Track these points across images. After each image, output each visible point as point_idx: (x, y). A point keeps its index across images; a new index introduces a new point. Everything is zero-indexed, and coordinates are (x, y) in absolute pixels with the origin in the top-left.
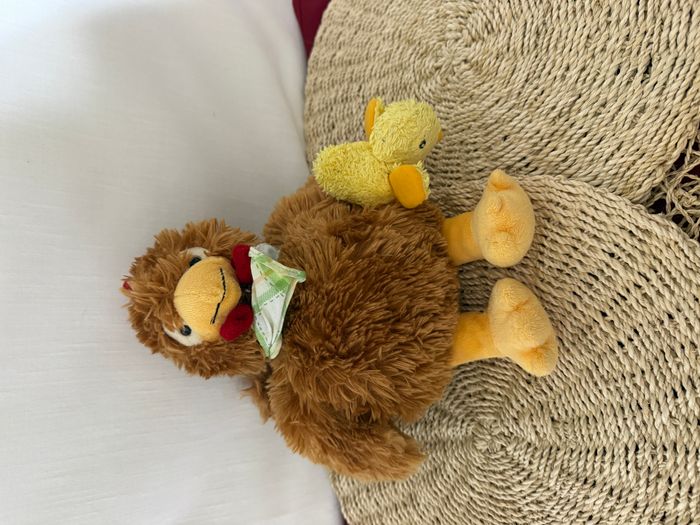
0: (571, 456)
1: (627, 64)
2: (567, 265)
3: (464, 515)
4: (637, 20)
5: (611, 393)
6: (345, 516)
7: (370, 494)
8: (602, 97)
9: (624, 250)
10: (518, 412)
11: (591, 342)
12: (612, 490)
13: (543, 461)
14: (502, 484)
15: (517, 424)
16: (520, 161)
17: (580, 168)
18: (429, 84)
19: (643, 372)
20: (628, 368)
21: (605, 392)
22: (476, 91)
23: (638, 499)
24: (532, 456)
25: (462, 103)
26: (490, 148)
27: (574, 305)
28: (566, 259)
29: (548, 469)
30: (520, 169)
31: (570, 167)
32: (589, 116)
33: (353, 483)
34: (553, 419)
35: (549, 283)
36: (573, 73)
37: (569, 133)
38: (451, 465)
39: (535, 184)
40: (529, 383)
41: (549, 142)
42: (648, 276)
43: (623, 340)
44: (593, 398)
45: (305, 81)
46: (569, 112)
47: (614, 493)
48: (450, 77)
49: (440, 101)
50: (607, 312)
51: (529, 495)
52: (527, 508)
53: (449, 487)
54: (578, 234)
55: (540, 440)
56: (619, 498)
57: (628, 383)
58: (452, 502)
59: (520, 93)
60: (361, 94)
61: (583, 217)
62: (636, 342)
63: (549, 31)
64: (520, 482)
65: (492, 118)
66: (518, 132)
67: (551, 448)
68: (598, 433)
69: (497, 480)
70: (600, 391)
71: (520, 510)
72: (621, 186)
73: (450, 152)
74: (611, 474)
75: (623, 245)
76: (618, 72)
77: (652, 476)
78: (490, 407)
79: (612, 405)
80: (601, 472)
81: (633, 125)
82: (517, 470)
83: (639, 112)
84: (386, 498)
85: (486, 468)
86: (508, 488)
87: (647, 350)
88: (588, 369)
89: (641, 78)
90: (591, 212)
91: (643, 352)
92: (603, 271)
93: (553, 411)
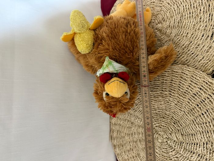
0: (187, 145)
1: (206, 34)
4: (209, 21)
5: (200, 128)
6: (118, 159)
7: (126, 153)
8: (198, 43)
9: (204, 88)
10: (171, 132)
11: (194, 113)
12: (199, 155)
13: (179, 146)
14: (166, 152)
15: (171, 135)
19: (209, 122)
20: (205, 121)
21: (198, 127)
23: (207, 158)
24: (175, 144)
27: (189, 103)
28: (187, 89)
29: (180, 148)
31: (188, 62)
32: (194, 48)
33: (120, 150)
34: (182, 134)
35: (182, 96)
36: (189, 35)
37: (188, 53)
39: (178, 67)
40: (175, 123)
41: (182, 55)
42: (211, 95)
43: (203, 113)
44: (194, 129)
46: (188, 46)
47: (200, 156)
50: (199, 105)
51: (174, 155)
52: (174, 159)
54: (190, 82)
55: (178, 140)
56: (201, 157)
57: (205, 125)
59: (173, 40)
61: (192, 78)
62: (207, 114)
63: (182, 22)
64: (172, 152)
67: (181, 142)
68: (195, 139)
70: (196, 127)
71: (171, 159)
72: (204, 69)
74: (199, 150)
75: (204, 86)
76: (203, 36)
77: (211, 152)
78: (162, 130)
79: (200, 131)
80: (196, 149)
81: (208, 52)
82: (171, 148)
83: (209, 48)
84: (130, 154)
85: (161, 147)
86: (168, 153)
87: (210, 116)
88: (193, 120)
89: (210, 38)
90: (195, 76)
91: (209, 116)
92: (198, 93)
93: (182, 132)
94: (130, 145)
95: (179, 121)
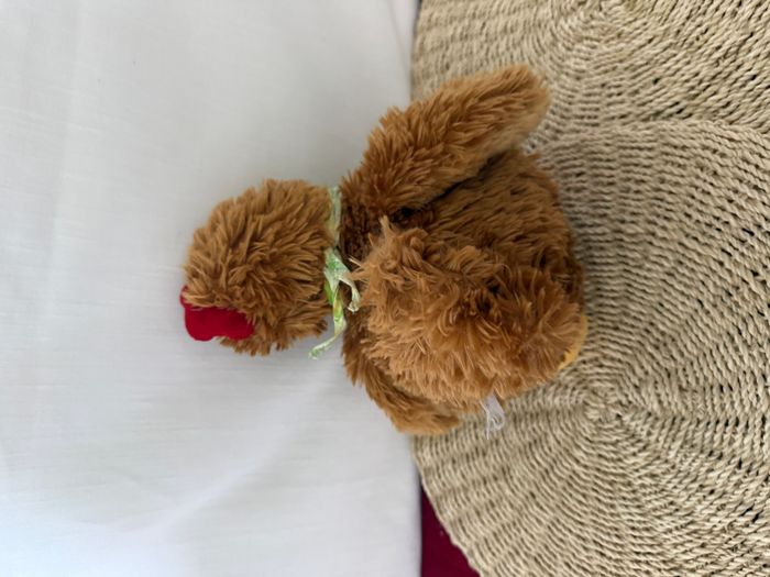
0: (697, 426)
2: (718, 219)
3: (564, 489)
5: (754, 358)
6: (426, 489)
7: (456, 466)
10: (640, 380)
11: (736, 303)
12: (740, 463)
13: (665, 431)
14: (613, 455)
15: (639, 392)
16: (671, 107)
17: (743, 115)
18: (569, 21)
22: (626, 29)
24: (652, 427)
25: (607, 41)
26: (636, 92)
27: (721, 264)
28: (717, 213)
29: (668, 440)
30: (671, 115)
31: (731, 113)
32: (762, 57)
33: (437, 453)
35: (696, 239)
36: (746, 9)
37: (735, 75)
38: (554, 436)
39: (689, 129)
40: (657, 348)
41: (708, 86)
44: (730, 365)
45: (417, 17)
46: (737, 52)
47: (743, 465)
48: (596, 13)
49: (580, 40)
50: (760, 270)
51: (644, 468)
52: (640, 482)
53: (549, 460)
54: (736, 184)
55: (663, 409)
56: (748, 471)
58: (552, 475)
59: (679, 31)
60: (485, 31)
61: (744, 165)
64: (634, 454)
65: (642, 58)
66: (673, 75)
67: (674, 419)
68: (732, 403)
69: (607, 452)
70: (741, 357)
71: (630, 484)
73: (589, 95)
74: (742, 446)
78: (607, 374)
79: (752, 373)
80: (730, 444)
82: (632, 441)
84: (474, 470)
85: (596, 439)
86: (620, 460)
88: (728, 332)
90: (755, 159)
92: (760, 226)
93: (682, 378)
94: (477, 437)
95: (673, 340)
